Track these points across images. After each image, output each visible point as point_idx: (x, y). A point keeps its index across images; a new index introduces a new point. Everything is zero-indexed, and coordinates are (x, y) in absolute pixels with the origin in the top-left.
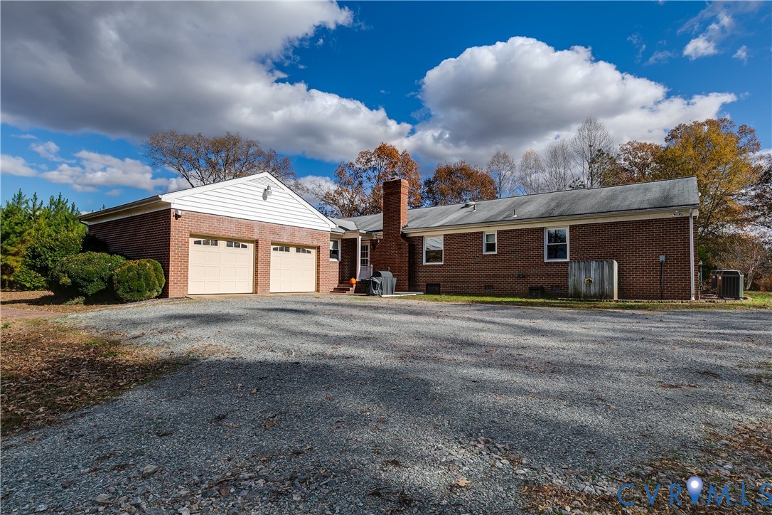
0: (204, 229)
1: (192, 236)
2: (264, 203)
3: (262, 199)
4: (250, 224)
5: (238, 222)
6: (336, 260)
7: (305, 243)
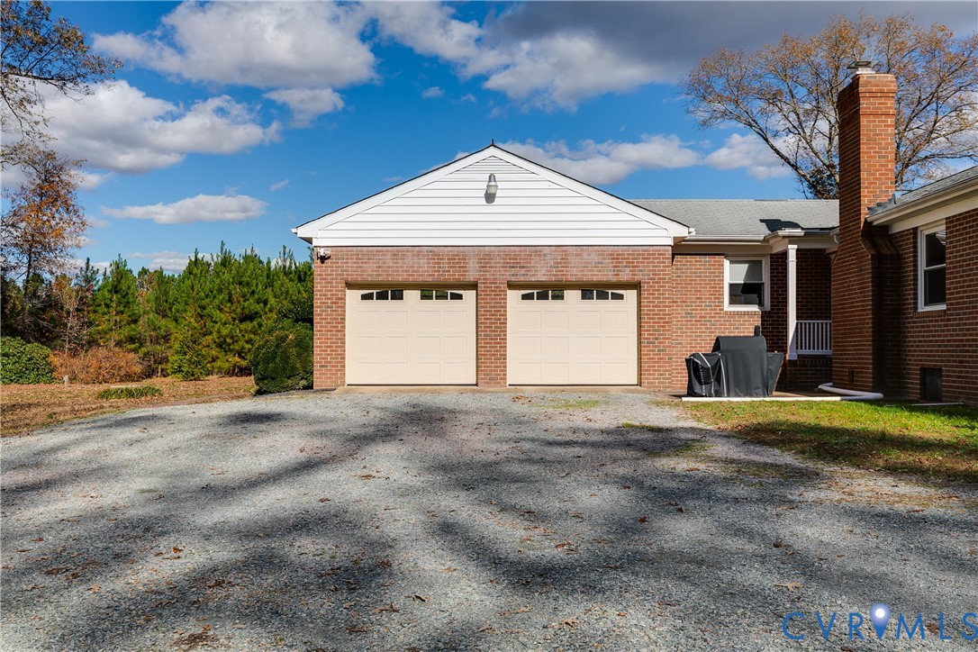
0: (370, 273)
1: (350, 286)
2: (490, 208)
3: (483, 201)
4: (457, 255)
5: (434, 253)
6: (755, 308)
7: (595, 279)
